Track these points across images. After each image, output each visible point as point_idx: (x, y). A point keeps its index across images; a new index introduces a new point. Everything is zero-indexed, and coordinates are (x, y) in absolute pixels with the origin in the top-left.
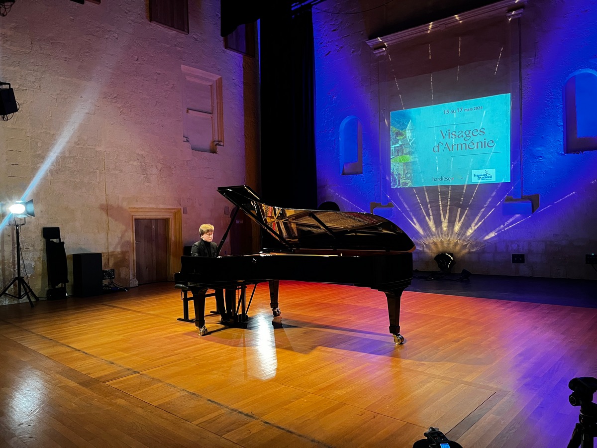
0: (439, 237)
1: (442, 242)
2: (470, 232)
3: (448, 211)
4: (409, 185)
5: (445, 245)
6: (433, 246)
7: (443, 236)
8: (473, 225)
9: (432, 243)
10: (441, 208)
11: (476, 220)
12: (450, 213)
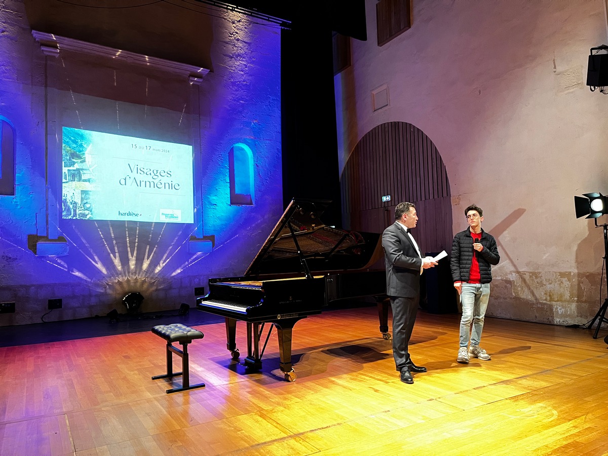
0: (126, 276)
1: (128, 281)
2: (158, 269)
3: (136, 248)
4: (88, 217)
5: (132, 284)
6: (118, 287)
7: (131, 275)
8: (162, 262)
9: (116, 283)
10: (128, 244)
11: (164, 258)
12: (137, 250)
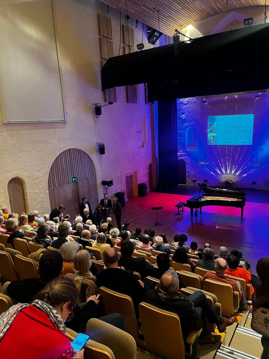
1: (227, 176)
2: (238, 174)
5: (228, 178)
6: (224, 178)
8: (239, 171)
10: (227, 165)
11: (240, 170)
12: (230, 167)
